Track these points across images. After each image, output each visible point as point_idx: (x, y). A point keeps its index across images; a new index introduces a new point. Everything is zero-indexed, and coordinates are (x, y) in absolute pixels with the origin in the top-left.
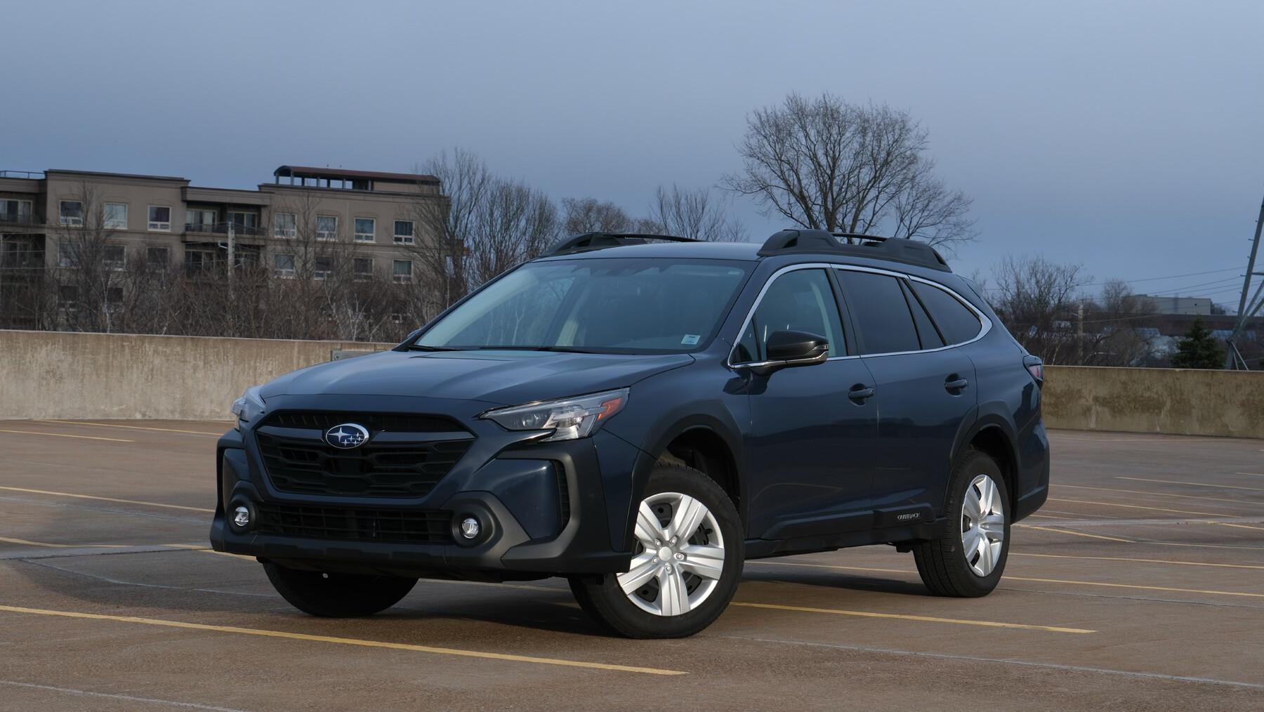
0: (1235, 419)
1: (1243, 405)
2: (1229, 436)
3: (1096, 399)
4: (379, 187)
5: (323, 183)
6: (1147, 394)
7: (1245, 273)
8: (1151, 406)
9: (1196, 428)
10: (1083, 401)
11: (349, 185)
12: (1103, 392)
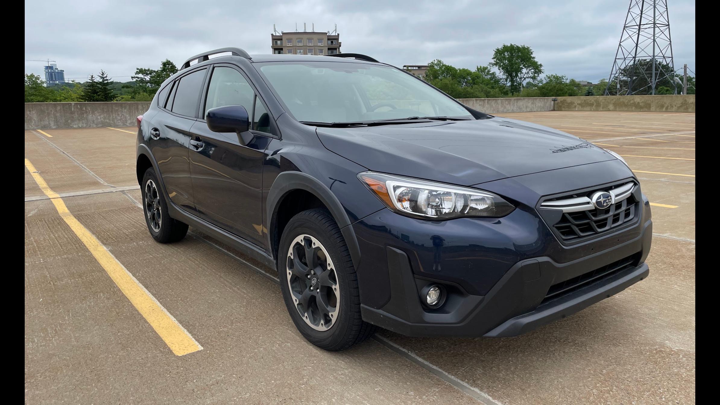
0: (611, 107)
1: (613, 104)
2: (610, 111)
3: (578, 104)
4: (423, 68)
5: (412, 68)
6: (590, 102)
7: (610, 74)
8: (592, 105)
9: (601, 110)
10: (575, 105)
11: (417, 68)
12: (579, 102)
